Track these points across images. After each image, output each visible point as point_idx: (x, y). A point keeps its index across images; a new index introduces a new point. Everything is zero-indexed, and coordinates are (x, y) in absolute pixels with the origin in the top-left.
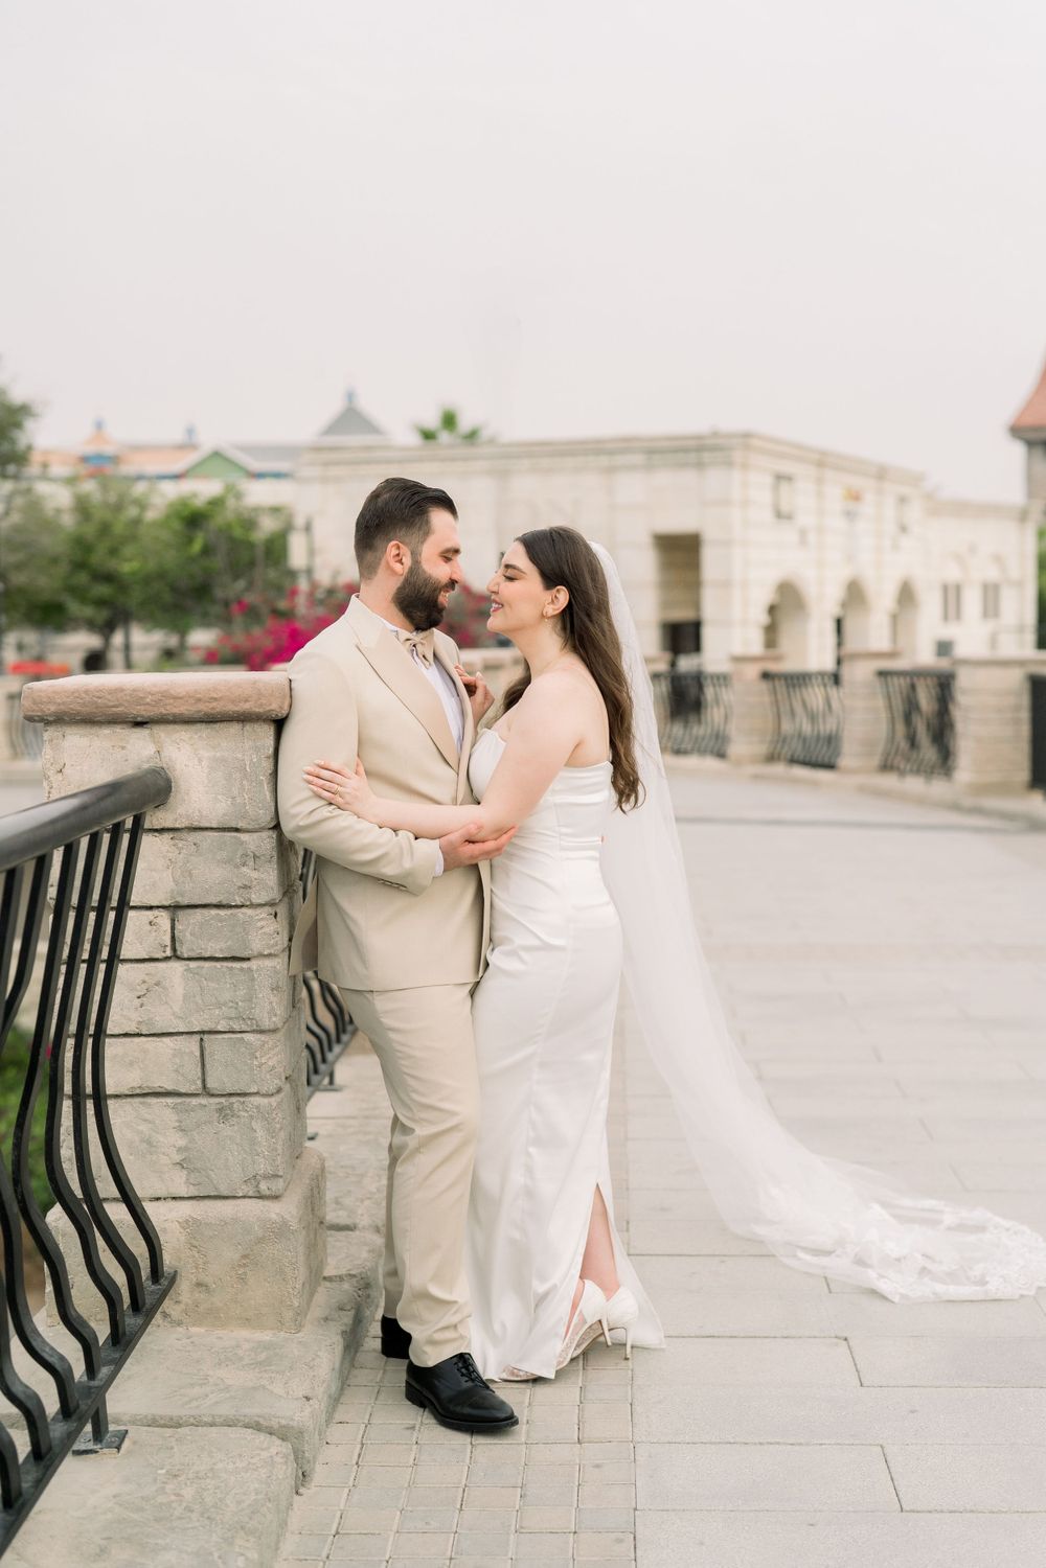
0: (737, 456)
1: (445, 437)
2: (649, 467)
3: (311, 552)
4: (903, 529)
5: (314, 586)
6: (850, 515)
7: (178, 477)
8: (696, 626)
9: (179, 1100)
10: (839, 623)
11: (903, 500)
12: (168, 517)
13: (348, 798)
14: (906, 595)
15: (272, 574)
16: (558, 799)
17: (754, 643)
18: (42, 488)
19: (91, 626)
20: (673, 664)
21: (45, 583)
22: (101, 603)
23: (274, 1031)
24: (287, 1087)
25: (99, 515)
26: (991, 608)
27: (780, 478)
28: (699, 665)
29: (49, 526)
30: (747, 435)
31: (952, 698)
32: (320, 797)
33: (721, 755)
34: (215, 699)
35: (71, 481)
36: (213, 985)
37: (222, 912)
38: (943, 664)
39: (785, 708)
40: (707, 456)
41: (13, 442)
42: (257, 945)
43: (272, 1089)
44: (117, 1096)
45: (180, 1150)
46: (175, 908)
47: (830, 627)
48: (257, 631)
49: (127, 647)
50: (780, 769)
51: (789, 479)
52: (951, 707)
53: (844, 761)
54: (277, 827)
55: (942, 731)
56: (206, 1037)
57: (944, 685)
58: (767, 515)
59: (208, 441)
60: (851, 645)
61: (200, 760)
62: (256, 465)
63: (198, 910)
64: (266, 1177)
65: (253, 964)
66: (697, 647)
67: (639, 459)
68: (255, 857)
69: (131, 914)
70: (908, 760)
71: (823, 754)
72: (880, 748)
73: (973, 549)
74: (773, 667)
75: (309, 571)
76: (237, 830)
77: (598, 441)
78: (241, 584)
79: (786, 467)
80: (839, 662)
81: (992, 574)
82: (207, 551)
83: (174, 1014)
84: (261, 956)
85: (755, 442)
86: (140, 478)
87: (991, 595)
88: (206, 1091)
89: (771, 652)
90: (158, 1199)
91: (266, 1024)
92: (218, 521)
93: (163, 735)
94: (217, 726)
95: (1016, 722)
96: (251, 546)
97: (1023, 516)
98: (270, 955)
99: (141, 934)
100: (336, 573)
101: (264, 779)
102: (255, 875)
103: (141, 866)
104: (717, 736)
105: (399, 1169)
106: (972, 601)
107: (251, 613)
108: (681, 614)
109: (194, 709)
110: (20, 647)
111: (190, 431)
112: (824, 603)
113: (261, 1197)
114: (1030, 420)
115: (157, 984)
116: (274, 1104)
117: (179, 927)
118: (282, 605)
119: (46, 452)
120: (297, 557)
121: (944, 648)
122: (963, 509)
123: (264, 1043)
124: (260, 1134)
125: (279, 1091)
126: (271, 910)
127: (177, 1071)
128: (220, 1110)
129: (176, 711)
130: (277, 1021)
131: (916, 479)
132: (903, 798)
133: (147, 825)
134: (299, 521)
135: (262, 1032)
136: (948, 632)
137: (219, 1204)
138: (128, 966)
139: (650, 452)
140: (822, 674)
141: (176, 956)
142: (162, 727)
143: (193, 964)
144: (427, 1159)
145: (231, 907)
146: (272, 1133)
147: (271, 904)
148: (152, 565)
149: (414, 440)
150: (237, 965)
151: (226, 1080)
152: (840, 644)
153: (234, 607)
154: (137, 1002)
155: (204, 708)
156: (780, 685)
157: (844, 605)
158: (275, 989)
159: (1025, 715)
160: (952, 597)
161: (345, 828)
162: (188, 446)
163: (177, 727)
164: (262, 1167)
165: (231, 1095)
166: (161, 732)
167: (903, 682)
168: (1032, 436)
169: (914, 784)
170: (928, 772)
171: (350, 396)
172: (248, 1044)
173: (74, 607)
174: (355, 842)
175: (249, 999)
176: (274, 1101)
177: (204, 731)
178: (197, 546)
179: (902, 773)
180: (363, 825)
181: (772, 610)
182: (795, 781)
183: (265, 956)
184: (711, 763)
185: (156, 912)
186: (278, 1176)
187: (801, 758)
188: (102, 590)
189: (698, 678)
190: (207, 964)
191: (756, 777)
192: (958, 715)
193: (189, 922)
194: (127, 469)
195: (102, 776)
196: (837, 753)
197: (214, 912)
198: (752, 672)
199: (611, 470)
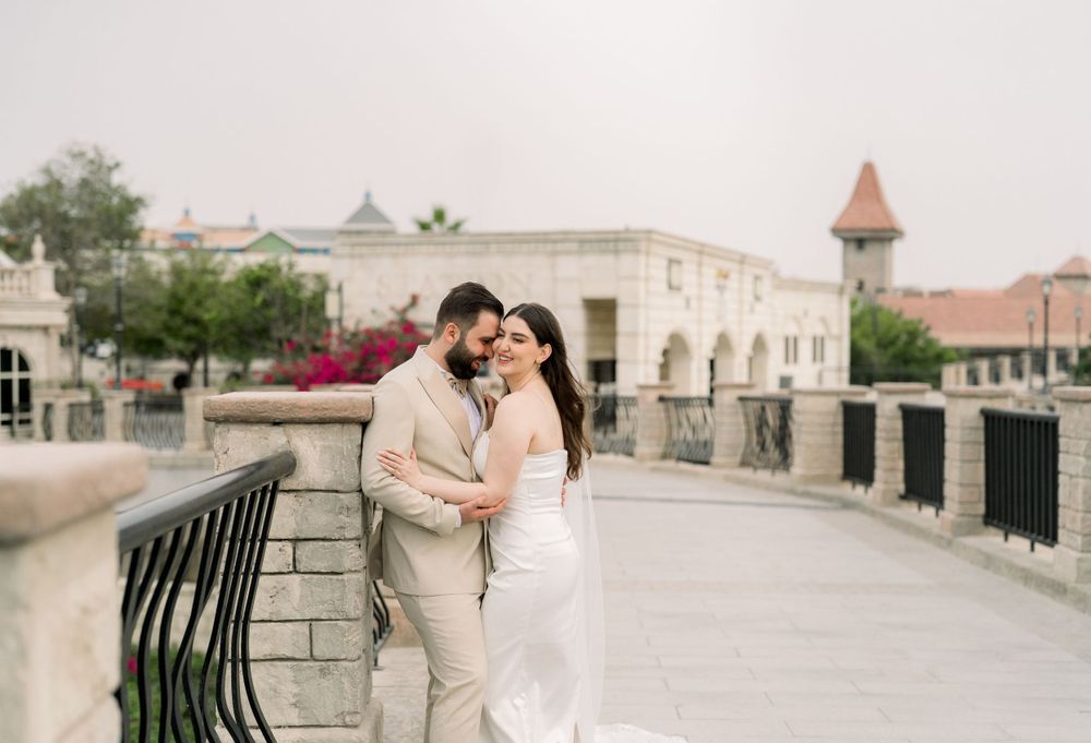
0: (643, 246)
1: (436, 227)
2: (581, 252)
3: (341, 306)
4: (757, 298)
5: (343, 330)
6: (720, 288)
7: (242, 250)
8: (613, 363)
9: (295, 663)
10: (712, 363)
11: (757, 278)
12: (238, 280)
13: (404, 473)
14: (759, 344)
15: (313, 321)
16: (529, 476)
17: (653, 377)
18: (148, 256)
19: (181, 355)
20: (596, 390)
21: (150, 326)
22: (189, 339)
23: (357, 619)
24: (363, 656)
25: (188, 278)
26: (818, 353)
27: (671, 261)
28: (615, 391)
29: (154, 283)
30: (649, 232)
31: (791, 417)
32: (386, 470)
33: (630, 454)
34: (326, 409)
35: (168, 252)
36: (318, 589)
37: (326, 544)
38: (785, 393)
39: (674, 421)
40: (621, 246)
41: (130, 223)
42: (348, 564)
43: (355, 657)
44: (255, 660)
45: (295, 695)
46: (296, 541)
47: (706, 365)
48: (301, 361)
49: (206, 371)
50: (671, 464)
51: (679, 262)
52: (790, 423)
53: (714, 460)
54: (361, 491)
55: (783, 439)
56: (313, 623)
57: (785, 407)
58: (664, 287)
59: (265, 225)
60: (719, 380)
61: (315, 447)
62: (299, 244)
63: (311, 542)
64: (349, 713)
65: (345, 577)
66: (613, 378)
67: (574, 246)
68: (348, 509)
69: (269, 544)
70: (758, 459)
71: (701, 455)
72: (740, 451)
73: (806, 313)
74: (667, 393)
75: (340, 320)
76: (337, 491)
77: (546, 234)
78: (290, 327)
79: (676, 254)
80: (712, 391)
81: (819, 330)
82: (266, 304)
83: (293, 608)
84: (350, 571)
85: (655, 236)
86: (217, 250)
87: (818, 344)
88: (313, 658)
89: (665, 383)
90: (280, 727)
91: (352, 615)
92: (276, 283)
93: (291, 431)
94: (326, 426)
95: (834, 433)
96: (299, 302)
97: (841, 291)
98: (355, 571)
99: (275, 556)
100: (358, 322)
101: (355, 460)
102: (347, 520)
103: (276, 513)
104: (628, 440)
105: (435, 709)
106: (805, 349)
107: (297, 349)
108: (602, 355)
109: (313, 415)
110: (128, 370)
111: (252, 218)
112: (702, 348)
113: (346, 726)
114: (846, 224)
115: (283, 589)
116: (356, 666)
117: (298, 552)
118: (319, 343)
119: (154, 231)
120: (332, 310)
121: (785, 382)
122: (797, 285)
123: (351, 627)
124: (347, 686)
125: (359, 658)
126: (357, 542)
127: (294, 644)
128: (321, 670)
129: (301, 416)
130: (359, 613)
131: (767, 264)
132: (757, 485)
133: (281, 488)
134: (334, 285)
135: (349, 620)
136: (788, 370)
137: (319, 730)
138: (265, 577)
139: (582, 242)
140: (700, 399)
141: (296, 571)
142: (292, 426)
143: (306, 576)
144: (453, 703)
145: (331, 540)
146: (354, 685)
147: (358, 539)
148: (226, 314)
149: (414, 229)
150: (334, 577)
151: (325, 650)
152: (712, 379)
153: (285, 344)
154: (270, 600)
155: (319, 414)
156: (671, 406)
157: (715, 350)
158: (358, 593)
159: (840, 429)
160: (791, 347)
161: (400, 493)
162: (251, 228)
163: (301, 426)
164: (348, 707)
165: (328, 660)
166: (291, 429)
167: (757, 405)
168: (848, 235)
169: (764, 475)
170: (774, 468)
171: (368, 196)
172: (341, 628)
173: (171, 342)
174: (407, 502)
175: (342, 599)
176: (356, 664)
177: (317, 429)
178: (259, 300)
179: (755, 468)
180: (414, 492)
181: (665, 353)
182: (681, 472)
183: (352, 571)
184: (622, 459)
185: (284, 543)
186: (357, 713)
187: (686, 456)
188: (192, 330)
189: (613, 401)
190: (316, 576)
191: (654, 469)
192: (794, 428)
193: (305, 550)
194: (207, 244)
195: (253, 457)
196: (711, 453)
197: (321, 543)
198: (653, 396)
199: (554, 254)
